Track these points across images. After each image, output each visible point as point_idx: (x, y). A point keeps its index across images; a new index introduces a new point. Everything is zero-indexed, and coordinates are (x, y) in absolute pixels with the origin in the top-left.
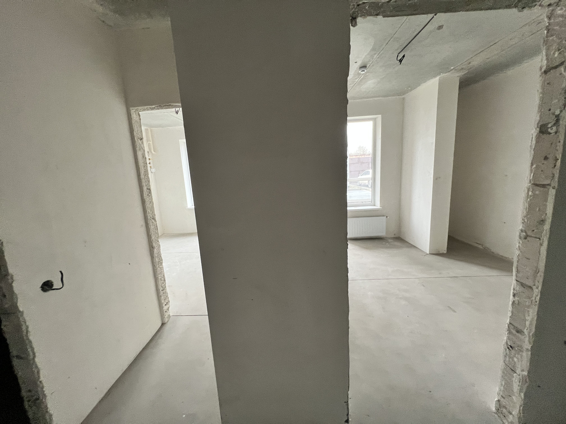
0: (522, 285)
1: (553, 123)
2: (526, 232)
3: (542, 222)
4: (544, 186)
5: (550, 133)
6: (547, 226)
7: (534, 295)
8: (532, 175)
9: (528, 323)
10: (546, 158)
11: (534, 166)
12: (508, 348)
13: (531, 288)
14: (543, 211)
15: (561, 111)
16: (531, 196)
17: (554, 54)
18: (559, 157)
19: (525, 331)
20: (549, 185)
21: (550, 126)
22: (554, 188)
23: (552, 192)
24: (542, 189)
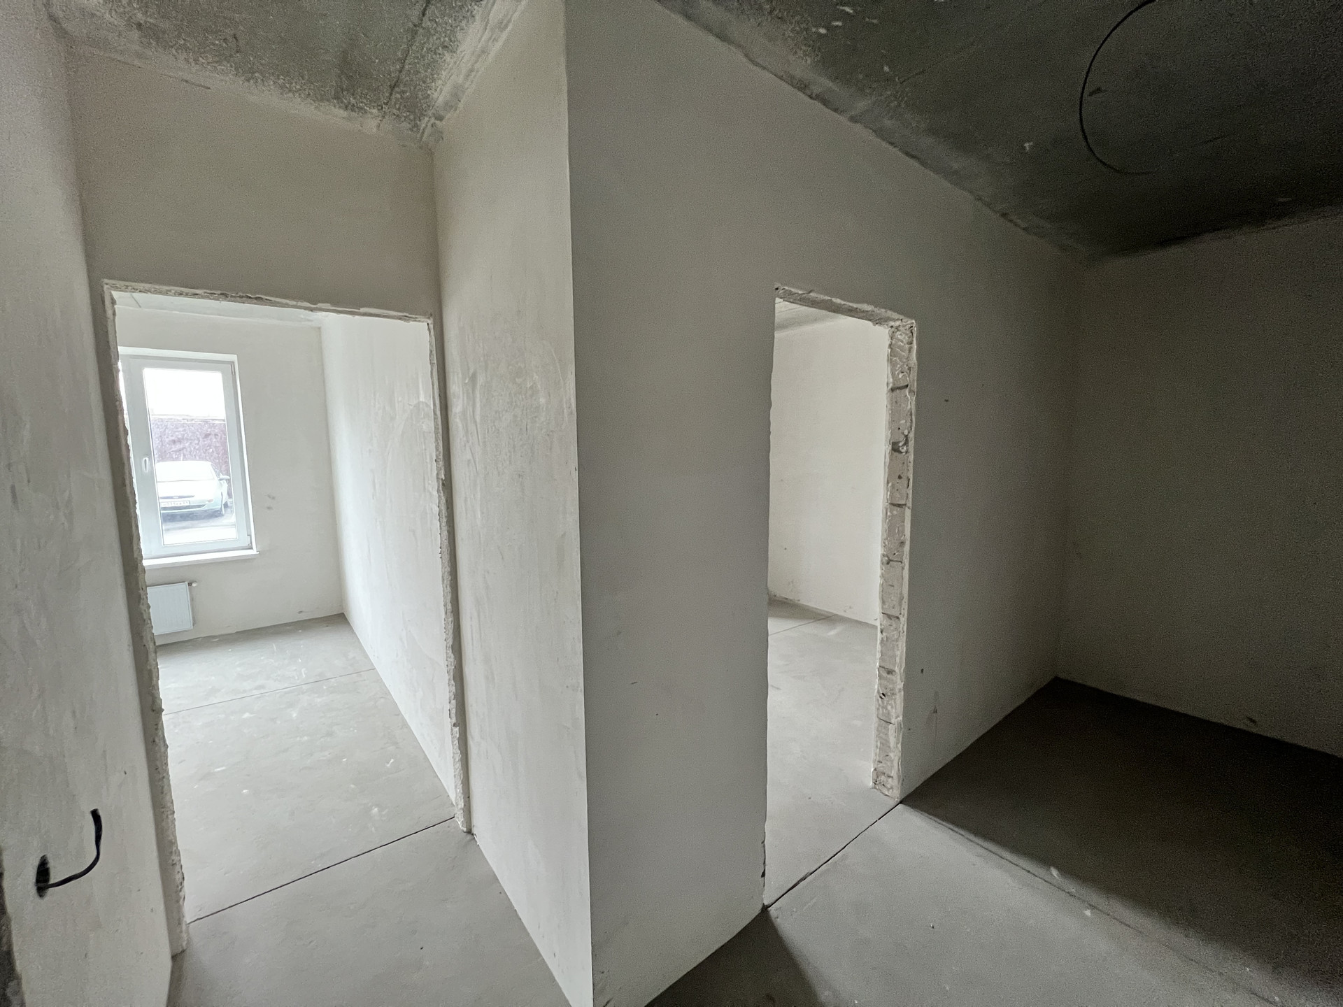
0: (889, 617)
1: (903, 443)
2: (887, 557)
3: (902, 543)
4: (899, 506)
5: (902, 453)
6: (907, 548)
7: (901, 626)
8: (889, 493)
9: (898, 660)
10: (900, 477)
11: (890, 484)
12: (881, 697)
13: (898, 618)
14: (902, 532)
15: (909, 432)
16: (889, 516)
17: (898, 374)
18: (911, 477)
19: (897, 669)
20: (905, 505)
21: (901, 444)
22: (909, 508)
23: (908, 513)
24: (899, 509)
